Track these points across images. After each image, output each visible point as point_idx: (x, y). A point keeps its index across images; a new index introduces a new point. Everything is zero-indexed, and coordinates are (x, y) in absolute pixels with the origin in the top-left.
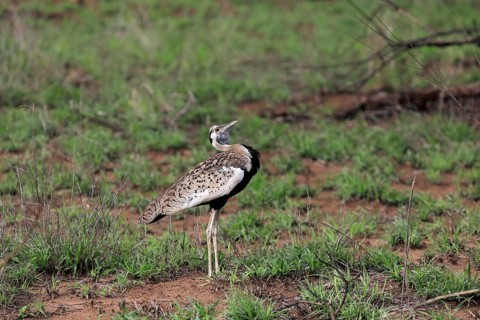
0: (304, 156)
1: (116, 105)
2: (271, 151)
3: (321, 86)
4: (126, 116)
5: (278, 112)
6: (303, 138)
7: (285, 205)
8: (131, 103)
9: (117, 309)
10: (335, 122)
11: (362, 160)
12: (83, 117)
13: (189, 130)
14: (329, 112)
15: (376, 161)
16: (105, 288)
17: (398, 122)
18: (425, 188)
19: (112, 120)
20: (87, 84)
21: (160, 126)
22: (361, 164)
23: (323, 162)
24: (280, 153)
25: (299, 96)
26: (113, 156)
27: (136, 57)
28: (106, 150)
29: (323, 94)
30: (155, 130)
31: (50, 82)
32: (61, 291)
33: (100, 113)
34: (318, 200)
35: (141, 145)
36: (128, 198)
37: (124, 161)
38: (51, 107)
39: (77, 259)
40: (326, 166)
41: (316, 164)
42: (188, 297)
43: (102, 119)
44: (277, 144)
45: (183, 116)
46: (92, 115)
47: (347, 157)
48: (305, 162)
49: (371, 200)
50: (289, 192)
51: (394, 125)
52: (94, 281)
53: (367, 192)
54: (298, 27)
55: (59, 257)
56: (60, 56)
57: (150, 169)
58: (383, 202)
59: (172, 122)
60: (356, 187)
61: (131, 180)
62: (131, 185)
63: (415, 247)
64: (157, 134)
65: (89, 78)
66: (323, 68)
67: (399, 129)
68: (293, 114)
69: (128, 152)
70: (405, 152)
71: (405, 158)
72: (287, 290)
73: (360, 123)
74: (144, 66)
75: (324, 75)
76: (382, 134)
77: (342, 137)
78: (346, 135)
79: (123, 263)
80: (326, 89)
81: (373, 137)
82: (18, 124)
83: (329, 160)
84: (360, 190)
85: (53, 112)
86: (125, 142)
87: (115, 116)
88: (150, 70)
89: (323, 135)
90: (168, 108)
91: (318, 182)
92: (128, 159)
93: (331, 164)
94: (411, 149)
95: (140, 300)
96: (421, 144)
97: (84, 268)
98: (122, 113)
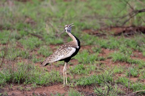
0: (102, 47)
1: (41, 30)
2: (92, 45)
3: (111, 25)
4: (44, 33)
5: (95, 33)
6: (103, 41)
7: (94, 63)
8: (45, 29)
9: (32, 95)
10: (114, 36)
11: (122, 49)
12: (29, 33)
13: (64, 38)
14: (113, 33)
15: (126, 49)
16: (29, 88)
17: (135, 37)
18: (142, 58)
19: (39, 34)
20: (32, 23)
21: (54, 37)
22: (121, 50)
23: (109, 49)
24: (94, 46)
25: (103, 28)
26: (38, 46)
27: (50, 15)
28: (35, 44)
29: (111, 27)
30: (53, 38)
31: (19, 22)
32: (13, 89)
33: (35, 32)
34: (105, 61)
35: (48, 43)
36: (41, 60)
37: (41, 48)
38: (19, 30)
39: (19, 78)
40: (110, 51)
41: (106, 50)
42: (56, 92)
43: (35, 34)
44: (94, 43)
45: (63, 33)
46: (32, 33)
47: (117, 48)
48: (102, 49)
49: (123, 62)
50: (95, 59)
51: (134, 38)
52: (25, 86)
53: (122, 59)
54: (106, 6)
55: (13, 77)
56: (24, 13)
57: (49, 50)
58: (127, 63)
59: (59, 36)
60: (118, 57)
61: (43, 54)
62: (43, 56)
63: (135, 77)
64: (53, 39)
65: (33, 21)
66: (112, 19)
67: (135, 39)
68: (100, 33)
69: (43, 45)
70: (136, 46)
71: (136, 48)
72: (90, 90)
73: (122, 37)
74: (52, 17)
75: (112, 21)
76: (129, 40)
77: (116, 41)
78: (117, 41)
79: (35, 80)
80: (112, 26)
81: (126, 42)
82: (7, 35)
83: (111, 49)
84: (119, 59)
85: (19, 32)
86: (42, 41)
87: (40, 33)
88: (54, 19)
89: (110, 41)
90: (58, 31)
91: (107, 56)
92: (43, 47)
93: (111, 50)
94: (139, 45)
95: (40, 92)
96: (142, 44)
97: (22, 81)
98: (42, 32)
